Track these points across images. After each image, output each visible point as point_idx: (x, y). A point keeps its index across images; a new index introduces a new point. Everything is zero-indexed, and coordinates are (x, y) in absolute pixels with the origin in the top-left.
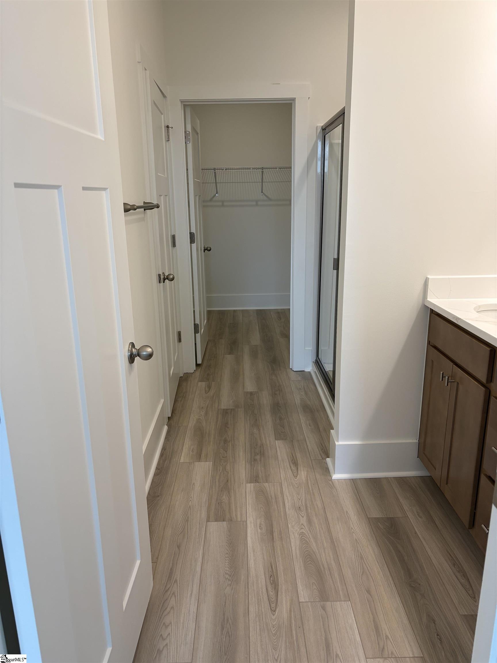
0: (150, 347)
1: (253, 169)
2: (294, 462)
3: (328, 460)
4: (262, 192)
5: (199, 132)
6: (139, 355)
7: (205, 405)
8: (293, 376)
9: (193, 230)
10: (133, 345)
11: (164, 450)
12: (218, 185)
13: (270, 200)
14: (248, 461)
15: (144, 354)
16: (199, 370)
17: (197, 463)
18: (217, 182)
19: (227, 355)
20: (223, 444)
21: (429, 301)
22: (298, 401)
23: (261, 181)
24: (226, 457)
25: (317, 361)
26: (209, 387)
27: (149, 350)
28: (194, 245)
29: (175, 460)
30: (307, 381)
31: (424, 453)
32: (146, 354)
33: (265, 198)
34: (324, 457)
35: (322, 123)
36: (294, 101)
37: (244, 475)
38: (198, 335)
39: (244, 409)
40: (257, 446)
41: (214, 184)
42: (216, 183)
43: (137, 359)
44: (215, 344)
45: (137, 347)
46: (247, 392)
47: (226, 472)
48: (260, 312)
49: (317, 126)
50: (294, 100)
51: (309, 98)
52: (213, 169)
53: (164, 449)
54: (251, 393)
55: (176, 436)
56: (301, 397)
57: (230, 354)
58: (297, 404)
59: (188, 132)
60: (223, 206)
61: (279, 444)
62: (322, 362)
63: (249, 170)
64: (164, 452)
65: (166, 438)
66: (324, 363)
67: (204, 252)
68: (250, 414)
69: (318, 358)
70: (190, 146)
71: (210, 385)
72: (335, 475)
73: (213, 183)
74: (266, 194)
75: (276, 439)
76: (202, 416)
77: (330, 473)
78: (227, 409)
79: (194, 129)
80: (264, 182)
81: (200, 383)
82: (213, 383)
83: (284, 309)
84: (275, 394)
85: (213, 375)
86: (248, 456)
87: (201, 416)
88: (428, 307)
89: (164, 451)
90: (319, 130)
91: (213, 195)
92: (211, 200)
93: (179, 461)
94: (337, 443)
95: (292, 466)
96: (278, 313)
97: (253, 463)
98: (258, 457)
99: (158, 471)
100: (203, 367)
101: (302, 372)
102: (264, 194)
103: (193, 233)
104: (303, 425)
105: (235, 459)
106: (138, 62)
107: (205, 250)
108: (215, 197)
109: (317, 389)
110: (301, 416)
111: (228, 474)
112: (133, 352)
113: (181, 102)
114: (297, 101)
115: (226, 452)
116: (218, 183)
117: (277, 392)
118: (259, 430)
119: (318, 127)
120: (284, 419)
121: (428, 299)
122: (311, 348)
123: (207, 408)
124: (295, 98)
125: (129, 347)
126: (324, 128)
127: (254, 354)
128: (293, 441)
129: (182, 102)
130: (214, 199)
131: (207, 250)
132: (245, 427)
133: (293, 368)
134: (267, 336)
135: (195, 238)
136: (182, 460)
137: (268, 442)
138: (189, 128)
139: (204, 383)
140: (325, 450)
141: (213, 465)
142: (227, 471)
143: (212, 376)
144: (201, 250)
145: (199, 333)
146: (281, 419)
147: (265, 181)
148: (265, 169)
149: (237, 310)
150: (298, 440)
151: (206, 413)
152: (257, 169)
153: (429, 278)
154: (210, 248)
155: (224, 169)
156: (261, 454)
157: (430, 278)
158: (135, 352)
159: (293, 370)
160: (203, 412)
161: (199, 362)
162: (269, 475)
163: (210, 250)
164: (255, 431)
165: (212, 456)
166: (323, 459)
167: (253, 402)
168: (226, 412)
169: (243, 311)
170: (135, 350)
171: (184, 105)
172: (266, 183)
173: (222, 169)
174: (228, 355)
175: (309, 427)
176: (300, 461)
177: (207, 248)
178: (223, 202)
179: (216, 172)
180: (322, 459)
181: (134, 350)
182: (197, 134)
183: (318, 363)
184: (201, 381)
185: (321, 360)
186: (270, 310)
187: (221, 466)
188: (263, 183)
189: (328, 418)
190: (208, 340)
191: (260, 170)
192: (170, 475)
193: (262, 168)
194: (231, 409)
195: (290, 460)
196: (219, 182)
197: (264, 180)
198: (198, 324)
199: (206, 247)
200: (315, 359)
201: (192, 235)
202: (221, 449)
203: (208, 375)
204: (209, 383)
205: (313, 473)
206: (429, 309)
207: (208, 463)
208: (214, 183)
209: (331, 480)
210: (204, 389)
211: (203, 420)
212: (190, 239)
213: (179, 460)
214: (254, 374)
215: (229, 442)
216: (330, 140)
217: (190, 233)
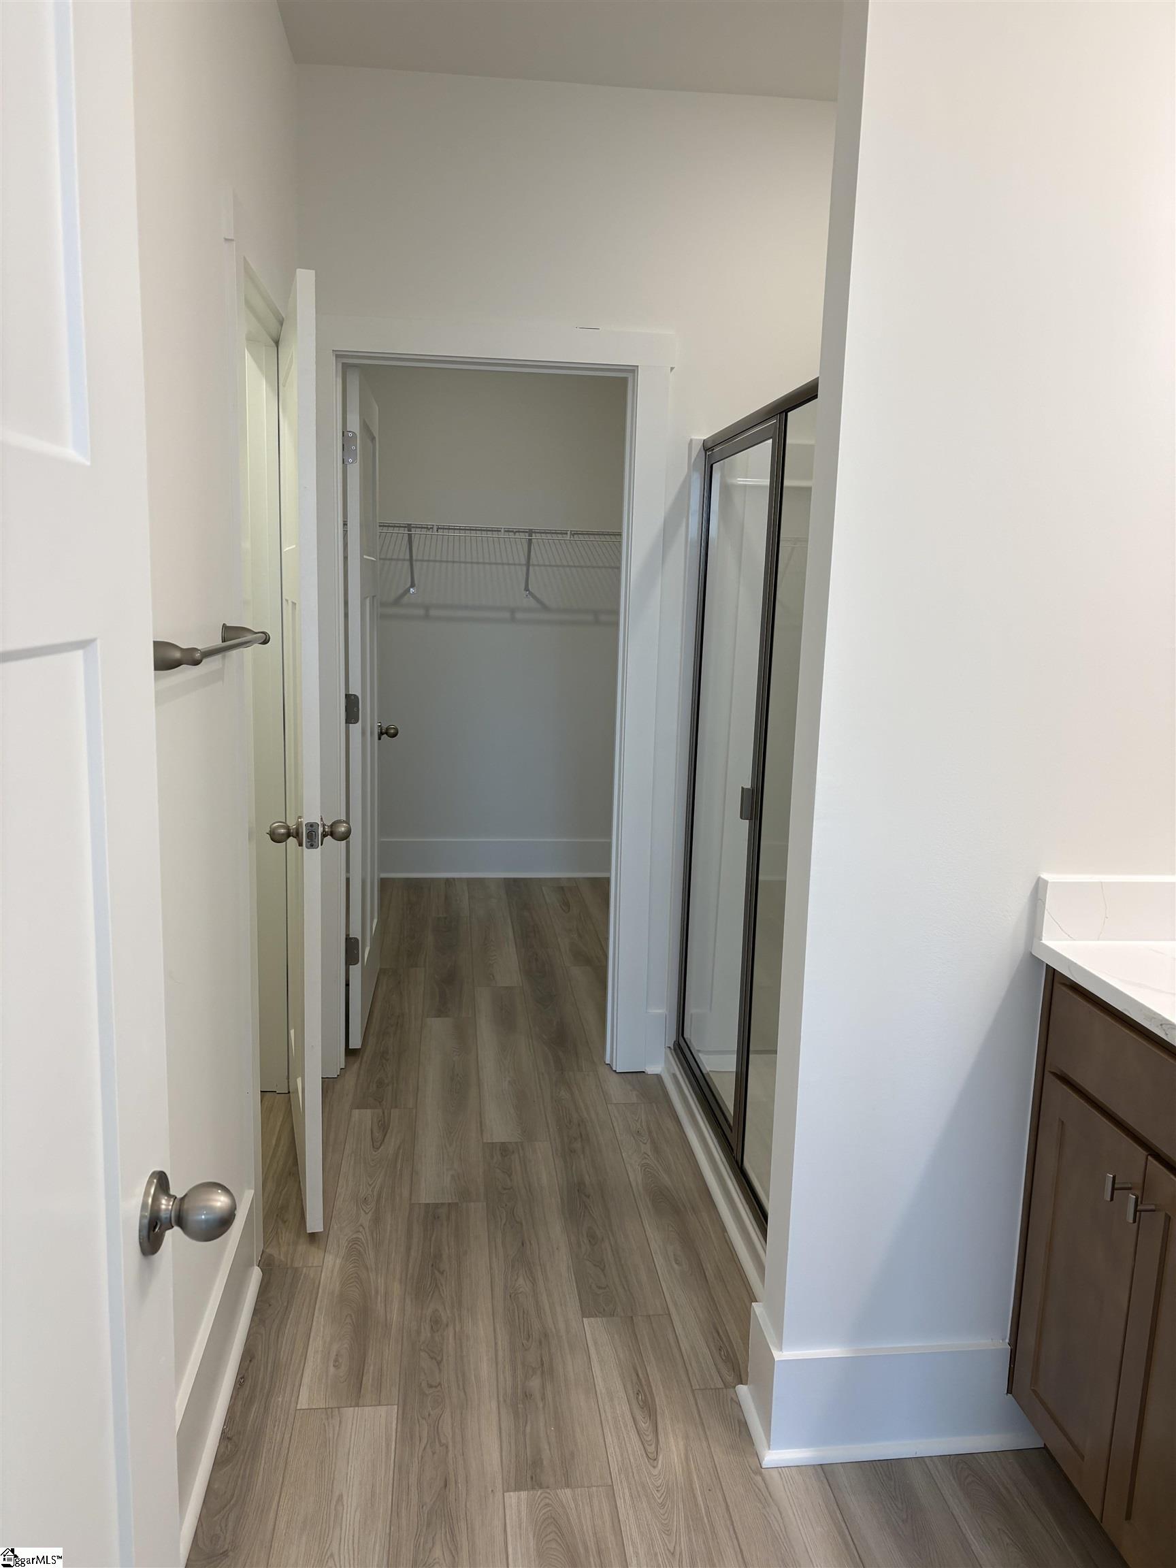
0: (226, 1190)
1: (505, 531)
2: (648, 1407)
3: (743, 1390)
4: (527, 589)
5: (376, 435)
6: (180, 1220)
7: (372, 1191)
8: (615, 1089)
9: (355, 690)
10: (161, 1181)
11: (248, 1362)
12: (417, 566)
13: (545, 608)
14: (505, 1401)
15: (201, 1221)
16: (356, 1066)
17: (349, 1412)
18: (414, 558)
19: (432, 1017)
20: (429, 1335)
21: (1045, 945)
22: (636, 1176)
23: (523, 561)
24: (440, 1384)
25: (679, 1045)
26: (384, 1127)
27: (219, 1204)
28: (356, 729)
29: (280, 1399)
30: (654, 1104)
31: (1034, 1391)
32: (206, 1221)
33: (531, 602)
34: (730, 1379)
35: (704, 433)
36: (632, 374)
37: (496, 1455)
38: (356, 970)
39: (485, 1204)
40: (531, 1339)
41: (407, 564)
42: (411, 559)
43: (173, 1237)
44: (399, 983)
45: (177, 1189)
46: (493, 1143)
47: (441, 1445)
48: (513, 886)
49: (691, 440)
50: (633, 370)
51: (672, 369)
52: (405, 527)
53: (248, 1355)
54: (504, 1149)
55: (285, 1304)
56: (644, 1161)
57: (439, 1016)
58: (634, 1184)
59: (350, 435)
60: (427, 617)
61: (594, 1330)
62: (691, 1049)
63: (495, 535)
64: (247, 1369)
65: (256, 1311)
66: (699, 1051)
67: (379, 739)
68: (504, 1221)
69: (681, 1038)
70: (355, 469)
71: (386, 1118)
72: (770, 1451)
73: (404, 560)
74: (538, 596)
75: (585, 1313)
76: (364, 1228)
77: (754, 1445)
78: (437, 1206)
79: (365, 427)
80: (533, 565)
81: (356, 1112)
82: (395, 1113)
83: (574, 879)
84: (573, 1151)
85: (395, 1085)
86: (505, 1381)
87: (361, 1229)
88: (1039, 962)
89: (248, 1366)
90: (697, 448)
91: (401, 591)
92: (397, 602)
93: (293, 1405)
94: (778, 1355)
95: (639, 1417)
96: (562, 888)
97: (520, 1406)
98: (535, 1383)
99: (227, 1446)
100: (365, 1058)
101: (639, 1074)
102: (531, 593)
103: (355, 695)
104: (659, 1261)
105: (465, 1392)
106: (226, 240)
107: (381, 734)
108: (408, 595)
109: (684, 1133)
110: (647, 1226)
111: (447, 1452)
112: (159, 1210)
113: (337, 356)
114: (641, 377)
115: (439, 1363)
116: (416, 560)
117: (577, 1145)
118: (534, 1282)
119: (694, 442)
120: (603, 1239)
121: (1044, 941)
122: (662, 1010)
123: (378, 1201)
124: (638, 366)
125: (147, 1193)
126: (709, 445)
127: (505, 1019)
128: (634, 1318)
129: (339, 355)
130: (406, 599)
131: (386, 733)
132: (491, 1268)
133: (614, 1063)
134: (537, 960)
135: (358, 708)
136: (303, 1403)
137: (562, 1326)
138: (354, 425)
139: (368, 1113)
140: (727, 1351)
141: (400, 1417)
142: (443, 1441)
143: (390, 1087)
144: (372, 733)
145: (357, 963)
146: (593, 1238)
147: (536, 563)
148: (535, 533)
149: (454, 879)
150: (649, 1316)
151: (377, 1220)
152: (516, 532)
153: (1046, 882)
154: (396, 729)
155: (432, 528)
156: (543, 1372)
157: (1049, 881)
158: (167, 1209)
159: (614, 1069)
160: (367, 1213)
161: (355, 1043)
162: (572, 1454)
163: (394, 735)
164: (523, 1284)
165: (397, 1380)
166: (726, 1387)
167: (511, 1180)
168: (433, 1215)
169: (470, 881)
170: (170, 1201)
171: (343, 363)
172: (537, 568)
173: (427, 528)
174: (433, 1019)
175: (676, 1266)
176: (660, 1399)
177: (387, 729)
178: (427, 608)
179: (413, 535)
180: (723, 1387)
181: (164, 1202)
182: (373, 439)
183: (682, 1051)
184: (361, 1105)
185: (690, 1042)
186: (539, 881)
187: (424, 1422)
188: (531, 568)
189: (726, 1234)
190: (380, 969)
191: (522, 535)
192: (265, 1463)
193: (531, 532)
194: (449, 1204)
195: (632, 1395)
196: (420, 558)
197: (533, 560)
198: (356, 940)
199: (385, 727)
200: (674, 1039)
201: (352, 704)
202: (422, 1354)
203: (380, 1084)
204: (383, 1113)
205: (705, 1444)
206: (1043, 965)
207: (382, 1410)
208: (407, 560)
209: (759, 1470)
210: (369, 1133)
211: (367, 1243)
212: (346, 710)
213: (293, 1399)
214: (509, 1082)
215: (447, 1325)
216: (723, 477)
217: (346, 695)
